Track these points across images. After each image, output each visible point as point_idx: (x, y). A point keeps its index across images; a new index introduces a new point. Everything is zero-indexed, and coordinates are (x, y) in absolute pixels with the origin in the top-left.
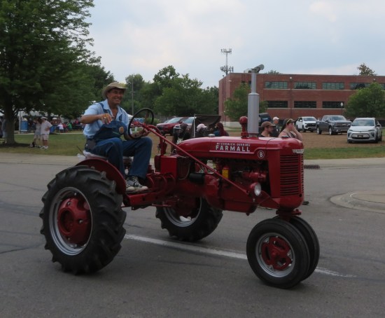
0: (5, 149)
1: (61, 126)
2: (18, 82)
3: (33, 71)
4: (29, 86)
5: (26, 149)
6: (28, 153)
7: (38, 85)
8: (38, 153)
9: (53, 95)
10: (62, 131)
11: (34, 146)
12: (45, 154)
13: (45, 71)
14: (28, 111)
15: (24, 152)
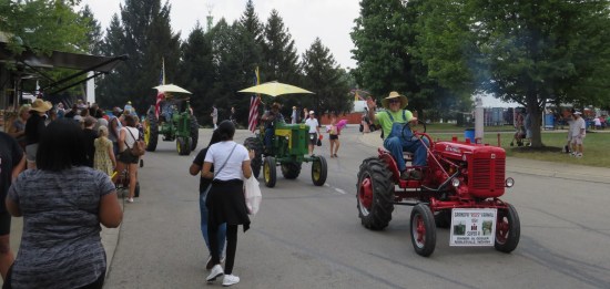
0: (530, 154)
1: (598, 121)
2: (545, 63)
3: (563, 48)
4: (558, 68)
5: (557, 155)
6: (561, 161)
7: (571, 66)
8: (575, 162)
9: (590, 79)
10: (598, 127)
11: (567, 152)
12: (584, 164)
13: (580, 47)
14: (557, 102)
15: (556, 161)
